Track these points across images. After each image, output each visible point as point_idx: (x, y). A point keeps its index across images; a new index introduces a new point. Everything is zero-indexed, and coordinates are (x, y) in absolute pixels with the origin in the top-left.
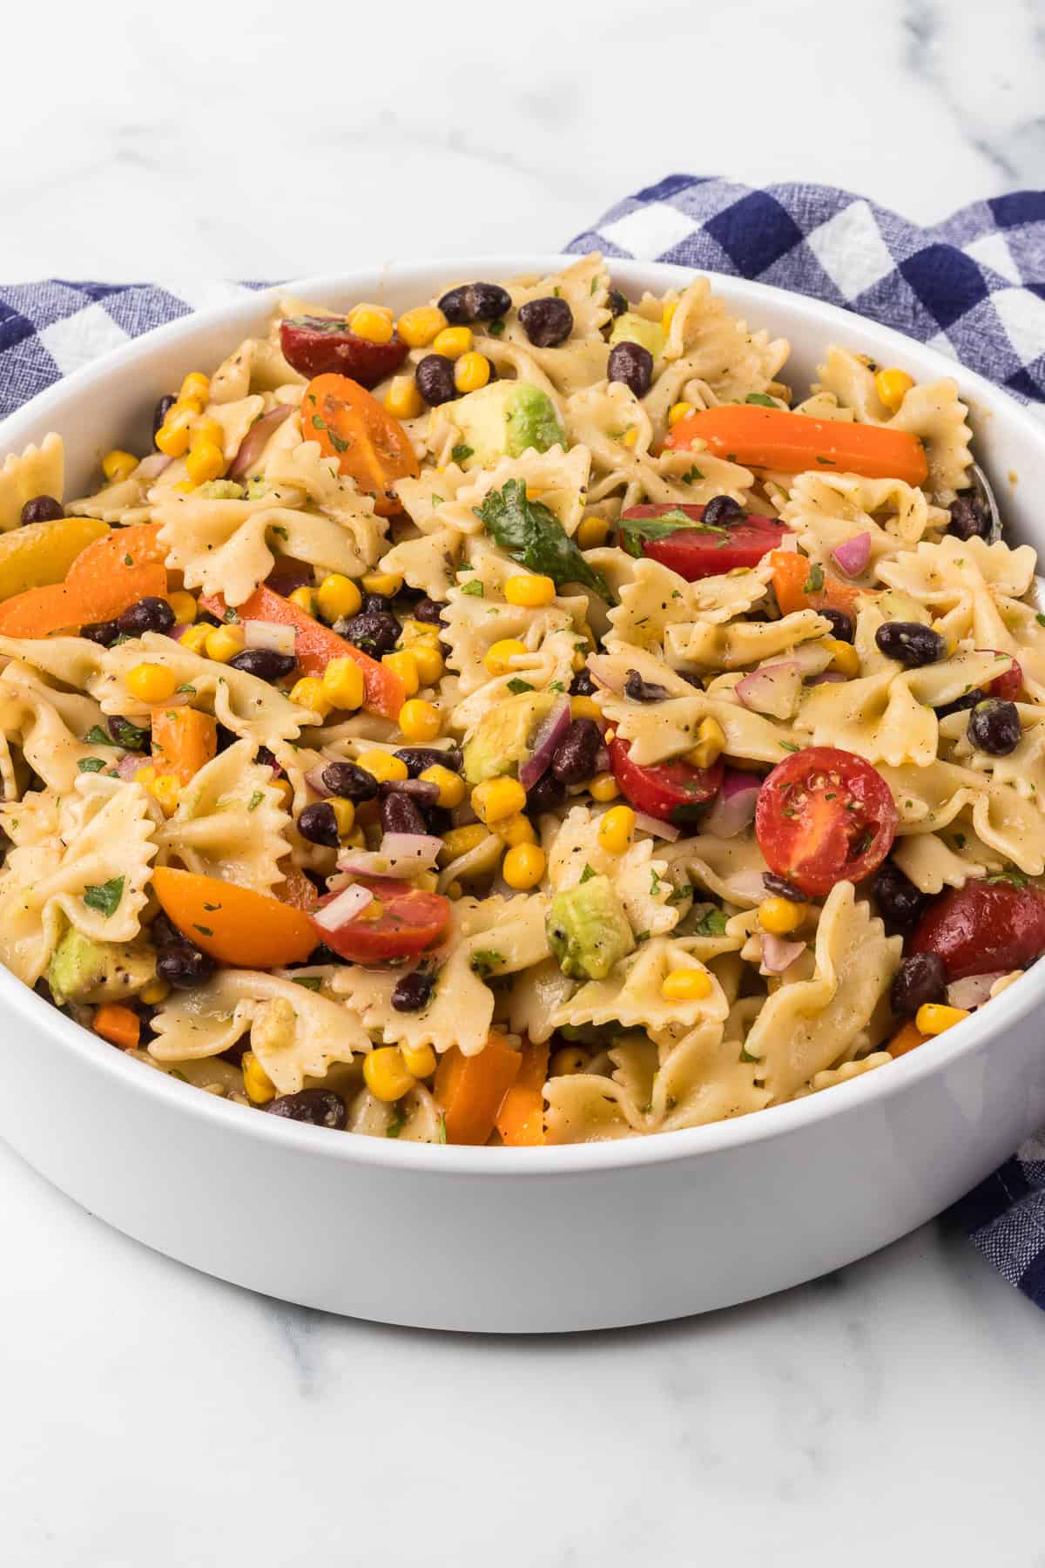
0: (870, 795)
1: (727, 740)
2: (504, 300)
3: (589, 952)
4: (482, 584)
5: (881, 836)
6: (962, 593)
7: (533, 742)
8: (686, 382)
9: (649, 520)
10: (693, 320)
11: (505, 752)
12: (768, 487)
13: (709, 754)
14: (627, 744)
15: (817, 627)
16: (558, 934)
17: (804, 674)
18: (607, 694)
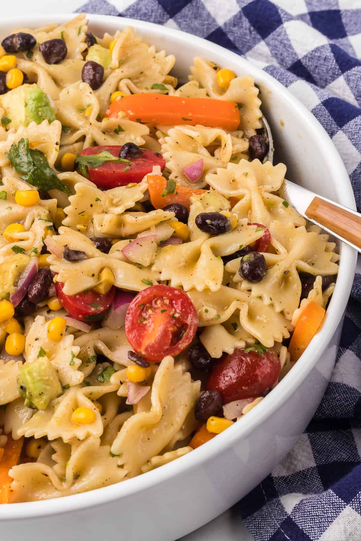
0: (183, 310)
1: (115, 279)
2: (32, 41)
3: (36, 397)
4: (6, 193)
5: (189, 332)
6: (246, 192)
7: (17, 282)
8: (121, 80)
9: (91, 156)
10: (124, 48)
11: (3, 288)
12: (158, 133)
13: (105, 288)
14: (63, 285)
15: (165, 217)
16: (22, 387)
17: (159, 241)
18: (53, 258)
